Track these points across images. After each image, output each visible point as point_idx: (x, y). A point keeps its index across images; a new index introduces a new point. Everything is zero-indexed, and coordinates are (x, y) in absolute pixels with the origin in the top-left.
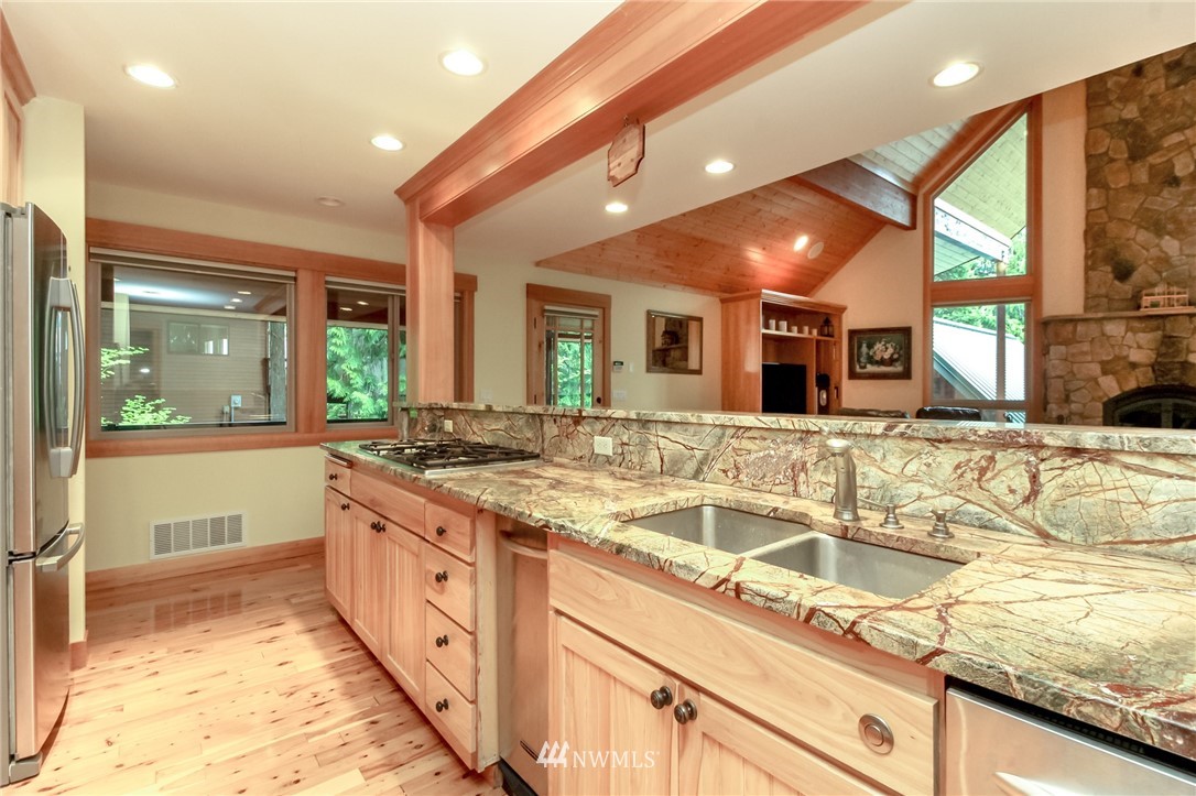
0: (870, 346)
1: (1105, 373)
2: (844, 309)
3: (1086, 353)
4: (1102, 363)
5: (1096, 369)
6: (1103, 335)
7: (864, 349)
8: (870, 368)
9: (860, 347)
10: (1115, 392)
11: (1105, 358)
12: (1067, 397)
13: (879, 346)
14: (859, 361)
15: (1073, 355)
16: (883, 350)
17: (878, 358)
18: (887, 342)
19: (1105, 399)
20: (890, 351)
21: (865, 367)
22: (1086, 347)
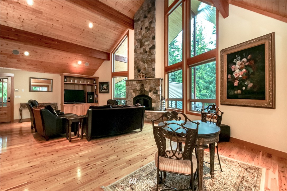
0: (103, 86)
1: (133, 92)
2: (98, 78)
3: (130, 88)
4: (133, 90)
5: (132, 91)
6: (133, 84)
7: (102, 87)
8: (103, 91)
9: (101, 86)
10: (135, 96)
11: (133, 89)
12: (128, 97)
13: (104, 86)
14: (101, 89)
15: (129, 88)
16: (105, 87)
17: (104, 89)
18: (105, 85)
19: (133, 98)
20: (106, 87)
21: (102, 91)
22: (130, 86)
